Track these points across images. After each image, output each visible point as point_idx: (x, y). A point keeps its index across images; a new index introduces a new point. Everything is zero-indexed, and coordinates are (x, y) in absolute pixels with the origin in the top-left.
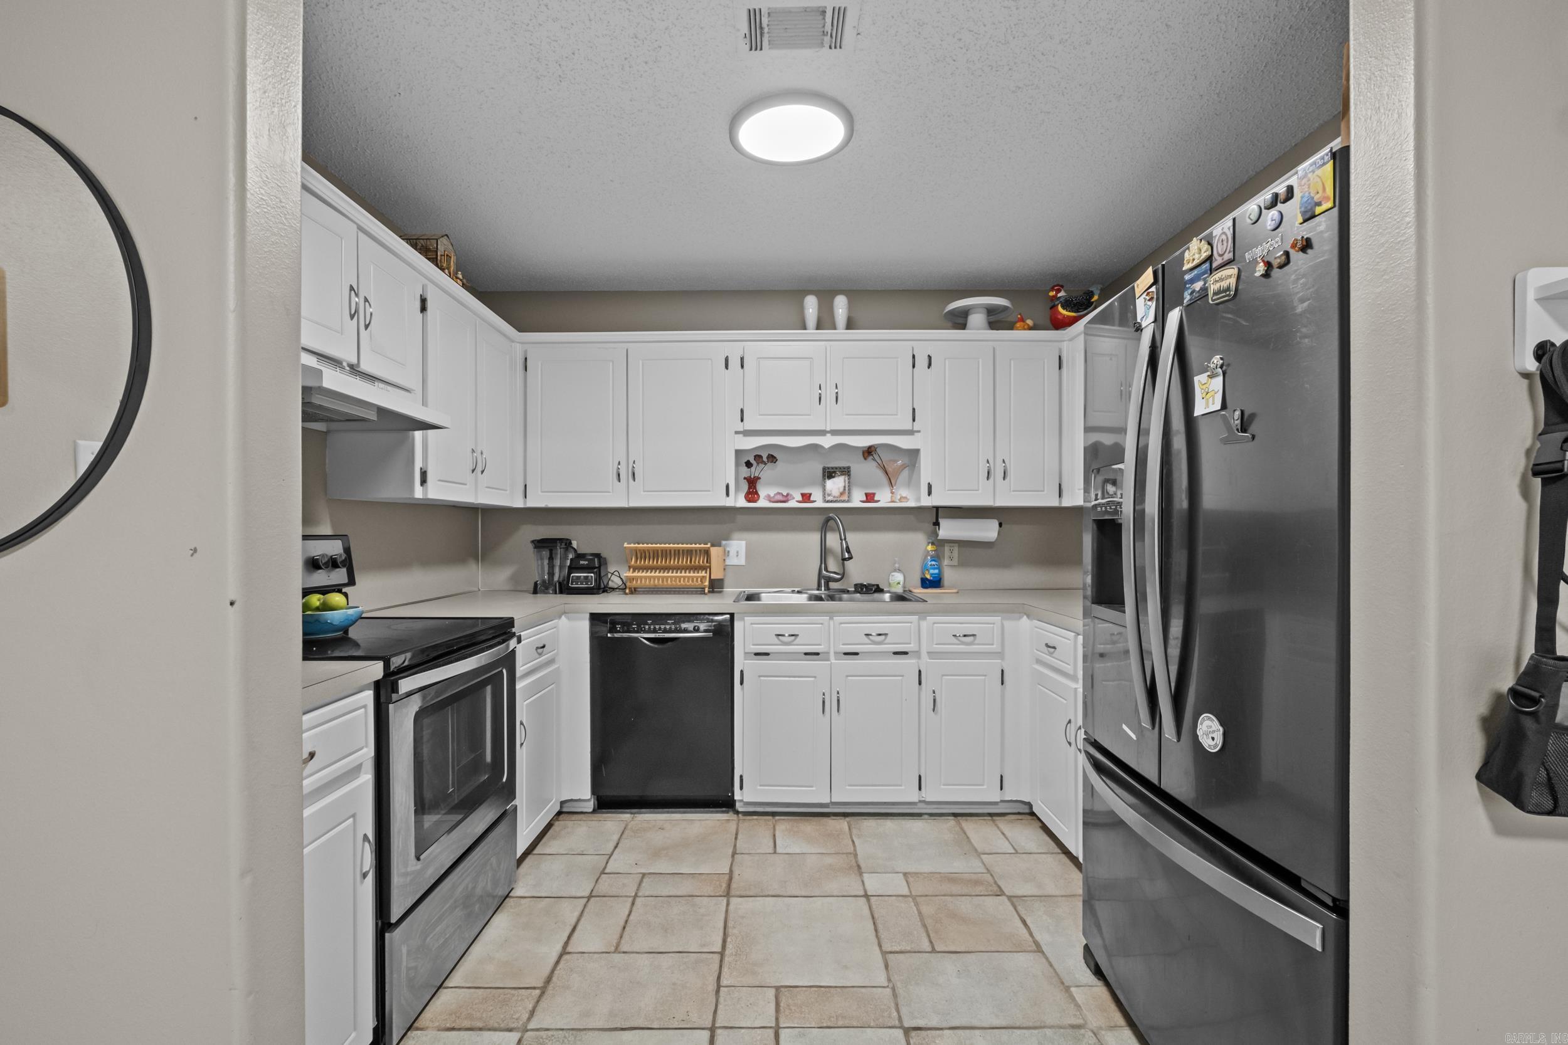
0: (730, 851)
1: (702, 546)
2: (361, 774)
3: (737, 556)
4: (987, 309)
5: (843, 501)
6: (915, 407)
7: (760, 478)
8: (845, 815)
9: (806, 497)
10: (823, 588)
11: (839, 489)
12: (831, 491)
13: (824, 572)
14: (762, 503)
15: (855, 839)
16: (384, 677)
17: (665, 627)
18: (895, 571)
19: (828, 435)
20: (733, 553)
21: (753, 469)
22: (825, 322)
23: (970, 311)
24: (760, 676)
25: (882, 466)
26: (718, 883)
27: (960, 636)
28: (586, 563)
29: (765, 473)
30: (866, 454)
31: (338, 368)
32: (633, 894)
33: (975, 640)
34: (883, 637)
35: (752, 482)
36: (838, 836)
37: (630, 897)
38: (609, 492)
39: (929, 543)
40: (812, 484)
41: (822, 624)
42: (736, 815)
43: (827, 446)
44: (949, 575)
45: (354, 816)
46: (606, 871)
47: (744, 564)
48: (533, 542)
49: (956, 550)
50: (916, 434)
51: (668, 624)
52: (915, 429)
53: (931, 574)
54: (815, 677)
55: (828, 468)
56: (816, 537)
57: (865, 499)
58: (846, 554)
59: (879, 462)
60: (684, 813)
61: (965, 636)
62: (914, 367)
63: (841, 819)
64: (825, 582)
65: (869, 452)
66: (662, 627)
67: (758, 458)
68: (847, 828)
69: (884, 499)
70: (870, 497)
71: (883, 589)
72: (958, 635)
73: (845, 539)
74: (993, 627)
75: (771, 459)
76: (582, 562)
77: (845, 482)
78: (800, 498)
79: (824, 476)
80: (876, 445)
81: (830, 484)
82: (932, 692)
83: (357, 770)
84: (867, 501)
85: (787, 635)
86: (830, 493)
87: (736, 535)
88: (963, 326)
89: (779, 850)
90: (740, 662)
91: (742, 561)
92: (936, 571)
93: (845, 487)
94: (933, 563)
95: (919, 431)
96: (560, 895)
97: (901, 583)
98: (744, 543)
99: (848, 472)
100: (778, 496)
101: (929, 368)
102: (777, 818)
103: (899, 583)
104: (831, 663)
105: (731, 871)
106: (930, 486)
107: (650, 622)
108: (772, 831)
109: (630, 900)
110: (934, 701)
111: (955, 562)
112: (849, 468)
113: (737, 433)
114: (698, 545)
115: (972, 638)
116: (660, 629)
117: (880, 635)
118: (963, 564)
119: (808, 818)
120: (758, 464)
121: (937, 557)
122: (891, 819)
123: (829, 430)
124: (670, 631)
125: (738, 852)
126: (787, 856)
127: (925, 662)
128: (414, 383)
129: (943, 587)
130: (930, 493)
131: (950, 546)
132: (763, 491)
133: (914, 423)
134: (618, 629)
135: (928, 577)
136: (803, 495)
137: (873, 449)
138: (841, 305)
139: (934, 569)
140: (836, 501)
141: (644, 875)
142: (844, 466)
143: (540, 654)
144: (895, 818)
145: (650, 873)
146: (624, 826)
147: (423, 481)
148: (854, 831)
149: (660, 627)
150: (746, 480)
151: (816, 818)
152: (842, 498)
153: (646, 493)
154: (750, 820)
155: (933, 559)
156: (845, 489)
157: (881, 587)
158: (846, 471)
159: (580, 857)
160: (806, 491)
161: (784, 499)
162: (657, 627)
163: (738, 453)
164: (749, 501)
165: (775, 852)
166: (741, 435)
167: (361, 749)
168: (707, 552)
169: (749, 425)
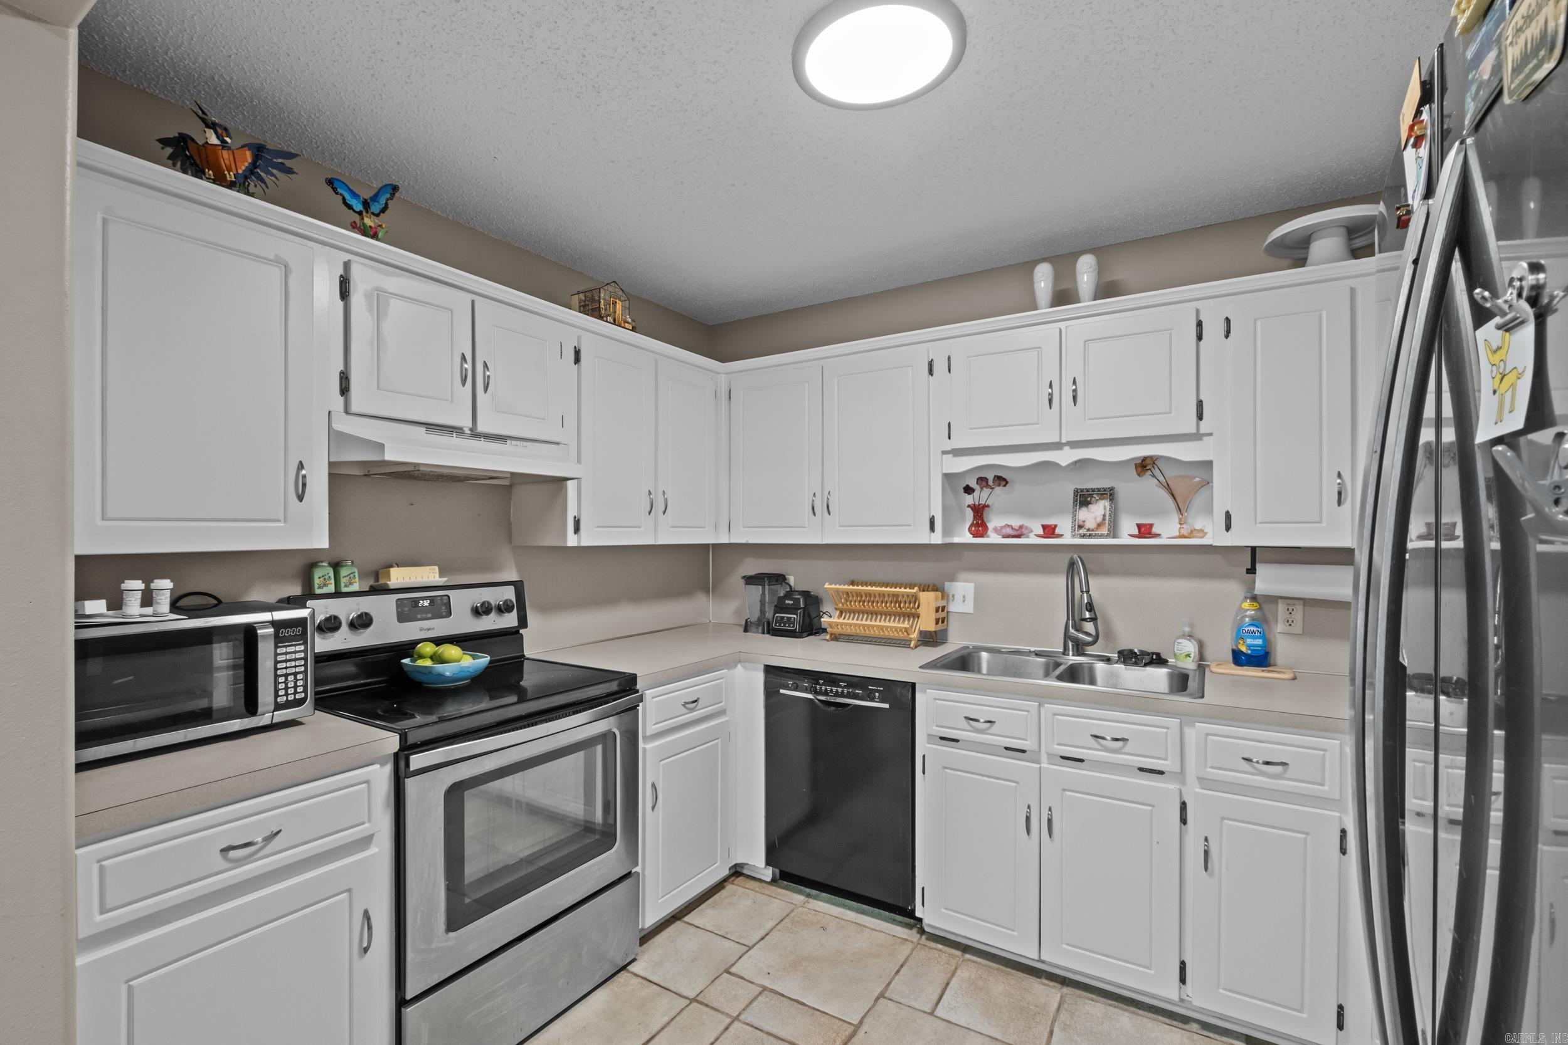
0: (879, 990)
1: (908, 590)
2: (372, 846)
3: (964, 601)
4: (1347, 227)
5: (1101, 536)
6: (1202, 398)
7: (988, 506)
8: (1064, 981)
9: (1049, 531)
10: (1071, 653)
11: (1096, 518)
12: (1084, 522)
13: (1072, 630)
14: (993, 538)
15: (1056, 1030)
16: (400, 750)
17: (837, 690)
18: (1184, 636)
19: (1066, 448)
20: (959, 598)
21: (976, 494)
22: (1063, 296)
23: (1313, 237)
24: (944, 768)
25: (1166, 485)
26: (834, 1035)
27: (1258, 762)
28: (791, 602)
29: (995, 497)
30: (1140, 469)
31: (454, 434)
32: (735, 1014)
33: (1285, 771)
34: (1120, 743)
35: (979, 511)
36: (1035, 1015)
37: (727, 1015)
38: (805, 527)
39: (1246, 598)
40: (1058, 511)
41: (1028, 711)
42: (919, 935)
43: (1064, 463)
44: (1284, 648)
45: (349, 890)
46: (733, 970)
47: (972, 611)
48: (744, 577)
49: (1298, 613)
50: (1205, 438)
51: (840, 687)
52: (1202, 431)
53: (1249, 646)
54: (1017, 782)
55: (1082, 491)
56: (1061, 581)
57: (1136, 532)
58: (1087, 613)
59: (1161, 478)
60: (863, 912)
61: (1267, 763)
62: (1200, 337)
63: (1055, 987)
64: (1073, 645)
65: (1144, 466)
66: (834, 689)
67: (982, 481)
68: (1056, 1006)
69: (1168, 531)
70: (1145, 531)
71: (1167, 661)
72: (1254, 760)
73: (1088, 591)
74: (1324, 756)
75: (997, 482)
76: (787, 602)
77: (1105, 509)
78: (1041, 532)
79: (1075, 501)
80: (1155, 456)
81: (1083, 514)
82: (1203, 840)
83: (366, 841)
84: (1141, 535)
85: (982, 720)
86: (1081, 523)
87: (963, 575)
88: (1301, 262)
89: (939, 1012)
90: (922, 746)
91: (969, 608)
92: (1259, 642)
93: (1104, 516)
94: (1252, 628)
95: (1211, 434)
96: (668, 986)
97: (1192, 656)
98: (972, 585)
99: (1111, 495)
100: (1008, 529)
101: (1227, 336)
102: (968, 956)
103: (1188, 655)
104: (1040, 767)
105: (861, 1022)
106: (1228, 516)
107: (821, 682)
108: (949, 975)
109: (728, 1020)
110: (1206, 853)
111: (1298, 628)
112: (1112, 489)
113: (944, 453)
114: (903, 590)
115: (1279, 768)
116: (831, 691)
117: (1117, 740)
118: (1309, 632)
119: (1009, 970)
120: (982, 488)
121: (1262, 621)
122: (1133, 1013)
123: (1065, 442)
124: (842, 695)
125: (887, 995)
126: (944, 1024)
127: (1194, 793)
128: (567, 435)
129: (1269, 665)
130: (1228, 528)
131: (1288, 604)
132: (994, 522)
133: (1201, 423)
134: (790, 685)
135: (1243, 649)
136: (1044, 527)
137: (1148, 461)
138: (1086, 272)
139: (1255, 638)
140: (1090, 536)
141: (765, 989)
142: (1105, 486)
143: (692, 710)
144: (1141, 1012)
145: (773, 991)
146: (788, 911)
147: (577, 530)
148: (1063, 1016)
149: (831, 690)
150: (970, 509)
151: (1020, 974)
152: (1099, 532)
153: (842, 528)
154: (931, 948)
155: (1255, 623)
156: (1104, 519)
157: (1163, 657)
158: (1109, 494)
159: (720, 939)
160: (1050, 522)
161: (1015, 533)
162: (829, 688)
163: (948, 477)
164: (975, 535)
165: (932, 1014)
166: (950, 456)
167: (363, 823)
168: (915, 599)
169: (957, 443)
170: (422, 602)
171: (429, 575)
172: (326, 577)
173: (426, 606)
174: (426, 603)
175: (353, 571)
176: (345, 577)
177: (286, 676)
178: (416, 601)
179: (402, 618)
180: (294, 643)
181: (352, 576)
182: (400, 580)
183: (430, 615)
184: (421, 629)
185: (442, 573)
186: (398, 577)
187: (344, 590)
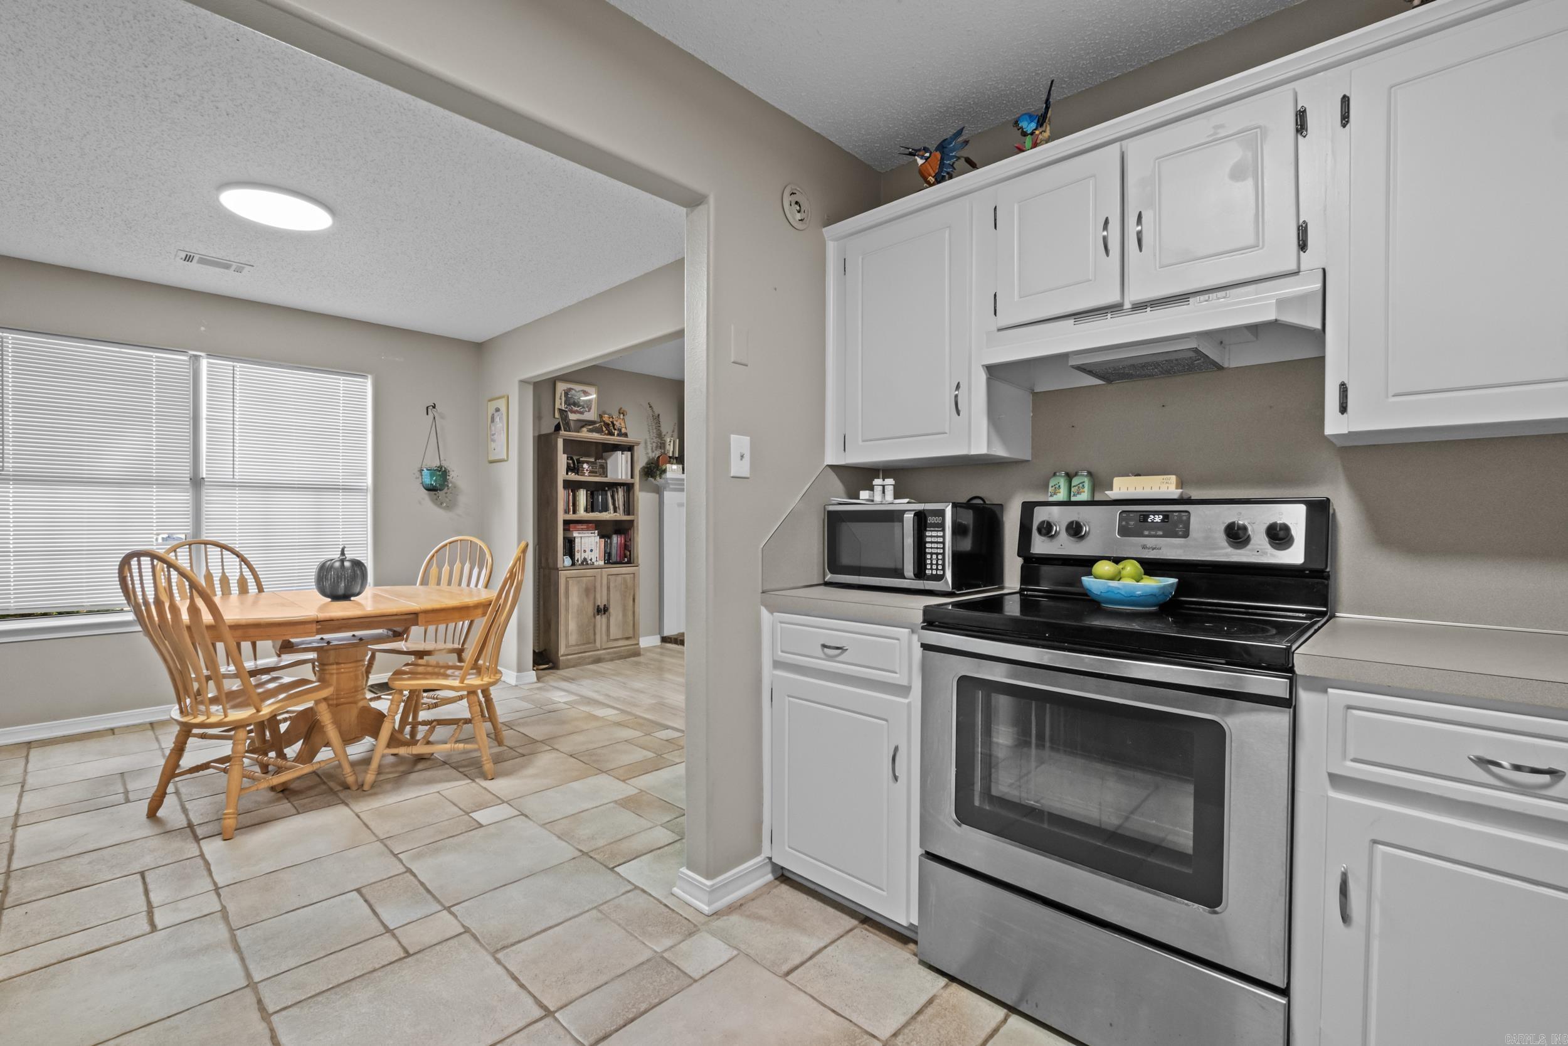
170: (1152, 517)
171: (1166, 486)
172: (1057, 486)
173: (1157, 522)
174: (1158, 519)
175: (1082, 481)
176: (1075, 486)
177: (932, 554)
178: (1144, 516)
179: (1124, 531)
180: (937, 529)
181: (1081, 485)
182: (1124, 490)
183: (1160, 533)
184: (1144, 547)
185: (1181, 484)
186: (1123, 487)
187: (1073, 499)
